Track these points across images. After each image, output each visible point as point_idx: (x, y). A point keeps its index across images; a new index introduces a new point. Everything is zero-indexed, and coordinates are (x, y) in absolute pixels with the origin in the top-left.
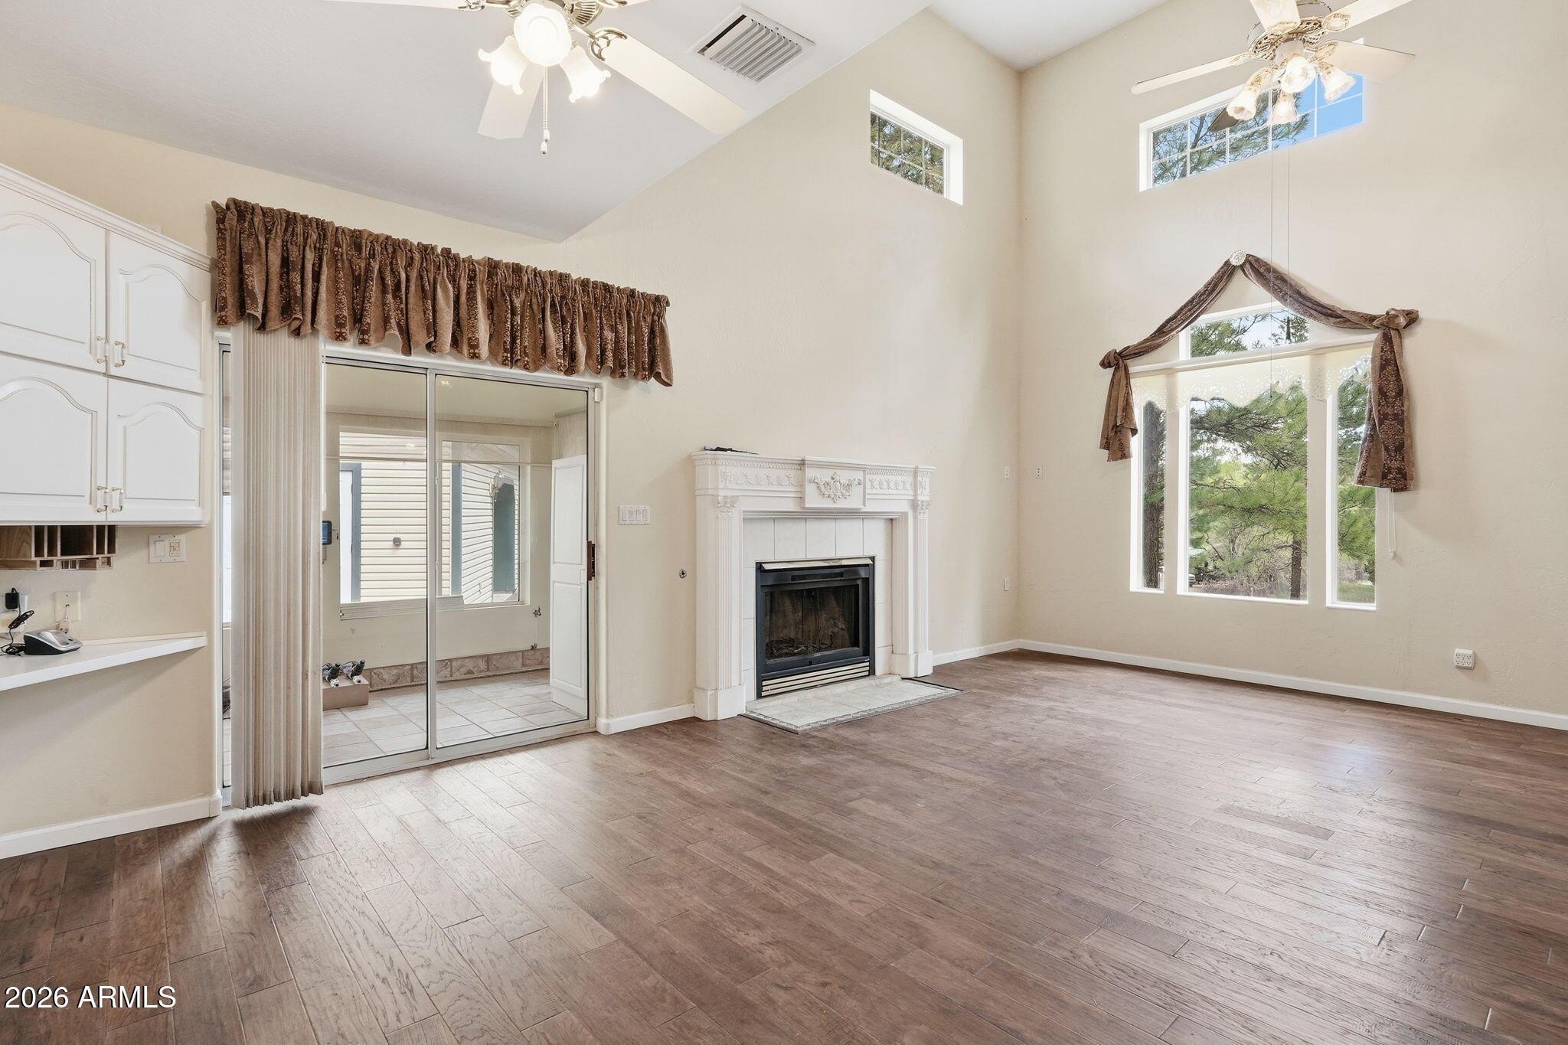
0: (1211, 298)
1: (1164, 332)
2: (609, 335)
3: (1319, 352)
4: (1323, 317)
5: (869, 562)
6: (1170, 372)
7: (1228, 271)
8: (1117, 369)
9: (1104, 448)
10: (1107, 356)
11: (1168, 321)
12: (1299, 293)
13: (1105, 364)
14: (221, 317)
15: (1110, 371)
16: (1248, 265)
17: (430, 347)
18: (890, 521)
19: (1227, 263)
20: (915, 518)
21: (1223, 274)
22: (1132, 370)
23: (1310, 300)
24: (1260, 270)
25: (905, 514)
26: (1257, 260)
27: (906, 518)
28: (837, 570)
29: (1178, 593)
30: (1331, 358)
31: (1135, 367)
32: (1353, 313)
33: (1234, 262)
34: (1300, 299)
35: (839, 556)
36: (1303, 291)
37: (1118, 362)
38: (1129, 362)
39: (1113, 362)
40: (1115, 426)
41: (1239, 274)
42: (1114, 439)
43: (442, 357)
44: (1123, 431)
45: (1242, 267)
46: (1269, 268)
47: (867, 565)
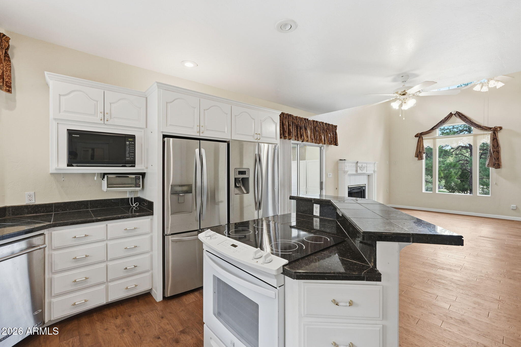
0: (447, 121)
1: (433, 129)
2: (330, 135)
3: (475, 135)
4: (477, 127)
5: (365, 185)
6: (435, 139)
7: (451, 115)
8: (420, 137)
9: (417, 157)
10: (418, 134)
11: (434, 127)
12: (470, 121)
13: (416, 136)
14: (281, 137)
15: (417, 138)
16: (457, 114)
17: (307, 141)
18: (368, 176)
19: (451, 113)
20: (374, 175)
21: (450, 116)
22: (423, 138)
23: (474, 123)
24: (460, 115)
25: (372, 174)
26: (459, 113)
27: (373, 175)
28: (359, 188)
29: (436, 193)
30: (479, 137)
31: (424, 137)
32: (485, 127)
33: (453, 113)
34: (471, 123)
35: (360, 184)
36: (472, 121)
37: (420, 136)
38: (422, 136)
39: (419, 136)
40: (420, 152)
41: (454, 116)
42: (419, 155)
43: (309, 142)
44: (422, 153)
45: (455, 114)
46: (463, 115)
47: (364, 186)
